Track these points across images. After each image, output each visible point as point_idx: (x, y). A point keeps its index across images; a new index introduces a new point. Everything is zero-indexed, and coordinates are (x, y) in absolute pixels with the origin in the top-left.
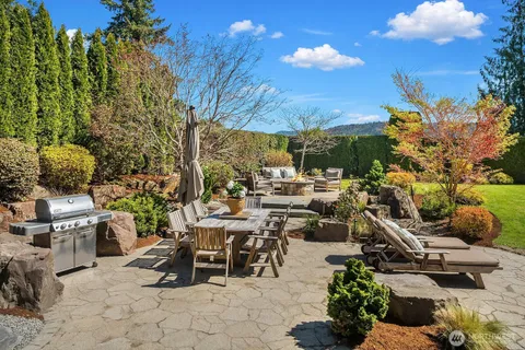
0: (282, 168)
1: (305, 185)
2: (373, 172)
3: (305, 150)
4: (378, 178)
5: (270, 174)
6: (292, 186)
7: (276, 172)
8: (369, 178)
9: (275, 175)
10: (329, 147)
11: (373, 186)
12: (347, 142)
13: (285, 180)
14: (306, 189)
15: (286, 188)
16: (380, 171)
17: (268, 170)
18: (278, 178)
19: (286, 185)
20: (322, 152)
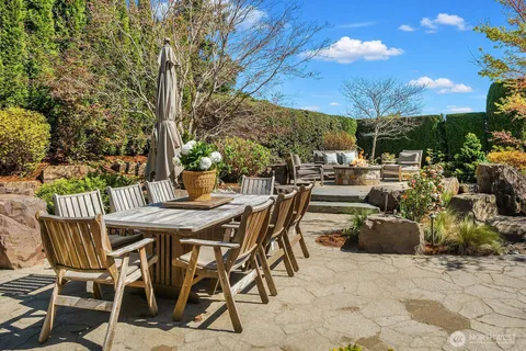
0: (340, 152)
1: (366, 170)
2: (466, 150)
3: (376, 133)
4: (474, 158)
5: (322, 159)
6: (347, 173)
7: (332, 157)
8: (460, 159)
9: (329, 160)
10: (408, 129)
11: (466, 170)
12: (432, 123)
13: (341, 166)
14: (368, 176)
15: (340, 176)
16: (476, 148)
17: (320, 154)
18: (333, 164)
19: (340, 171)
20: (398, 136)
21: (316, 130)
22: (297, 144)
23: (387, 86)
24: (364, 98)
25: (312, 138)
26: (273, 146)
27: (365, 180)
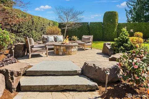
0: (55, 36)
1: (72, 47)
3: (66, 28)
5: (47, 39)
6: (62, 48)
7: (51, 38)
9: (50, 40)
11: (125, 47)
12: (85, 25)
13: (57, 43)
14: (73, 50)
16: (127, 35)
17: (45, 36)
18: (52, 42)
19: (58, 47)
20: (74, 29)
21: (43, 25)
22: (34, 31)
23: (71, 10)
24: (62, 14)
25: (41, 29)
26: (20, 32)
27: (71, 52)
